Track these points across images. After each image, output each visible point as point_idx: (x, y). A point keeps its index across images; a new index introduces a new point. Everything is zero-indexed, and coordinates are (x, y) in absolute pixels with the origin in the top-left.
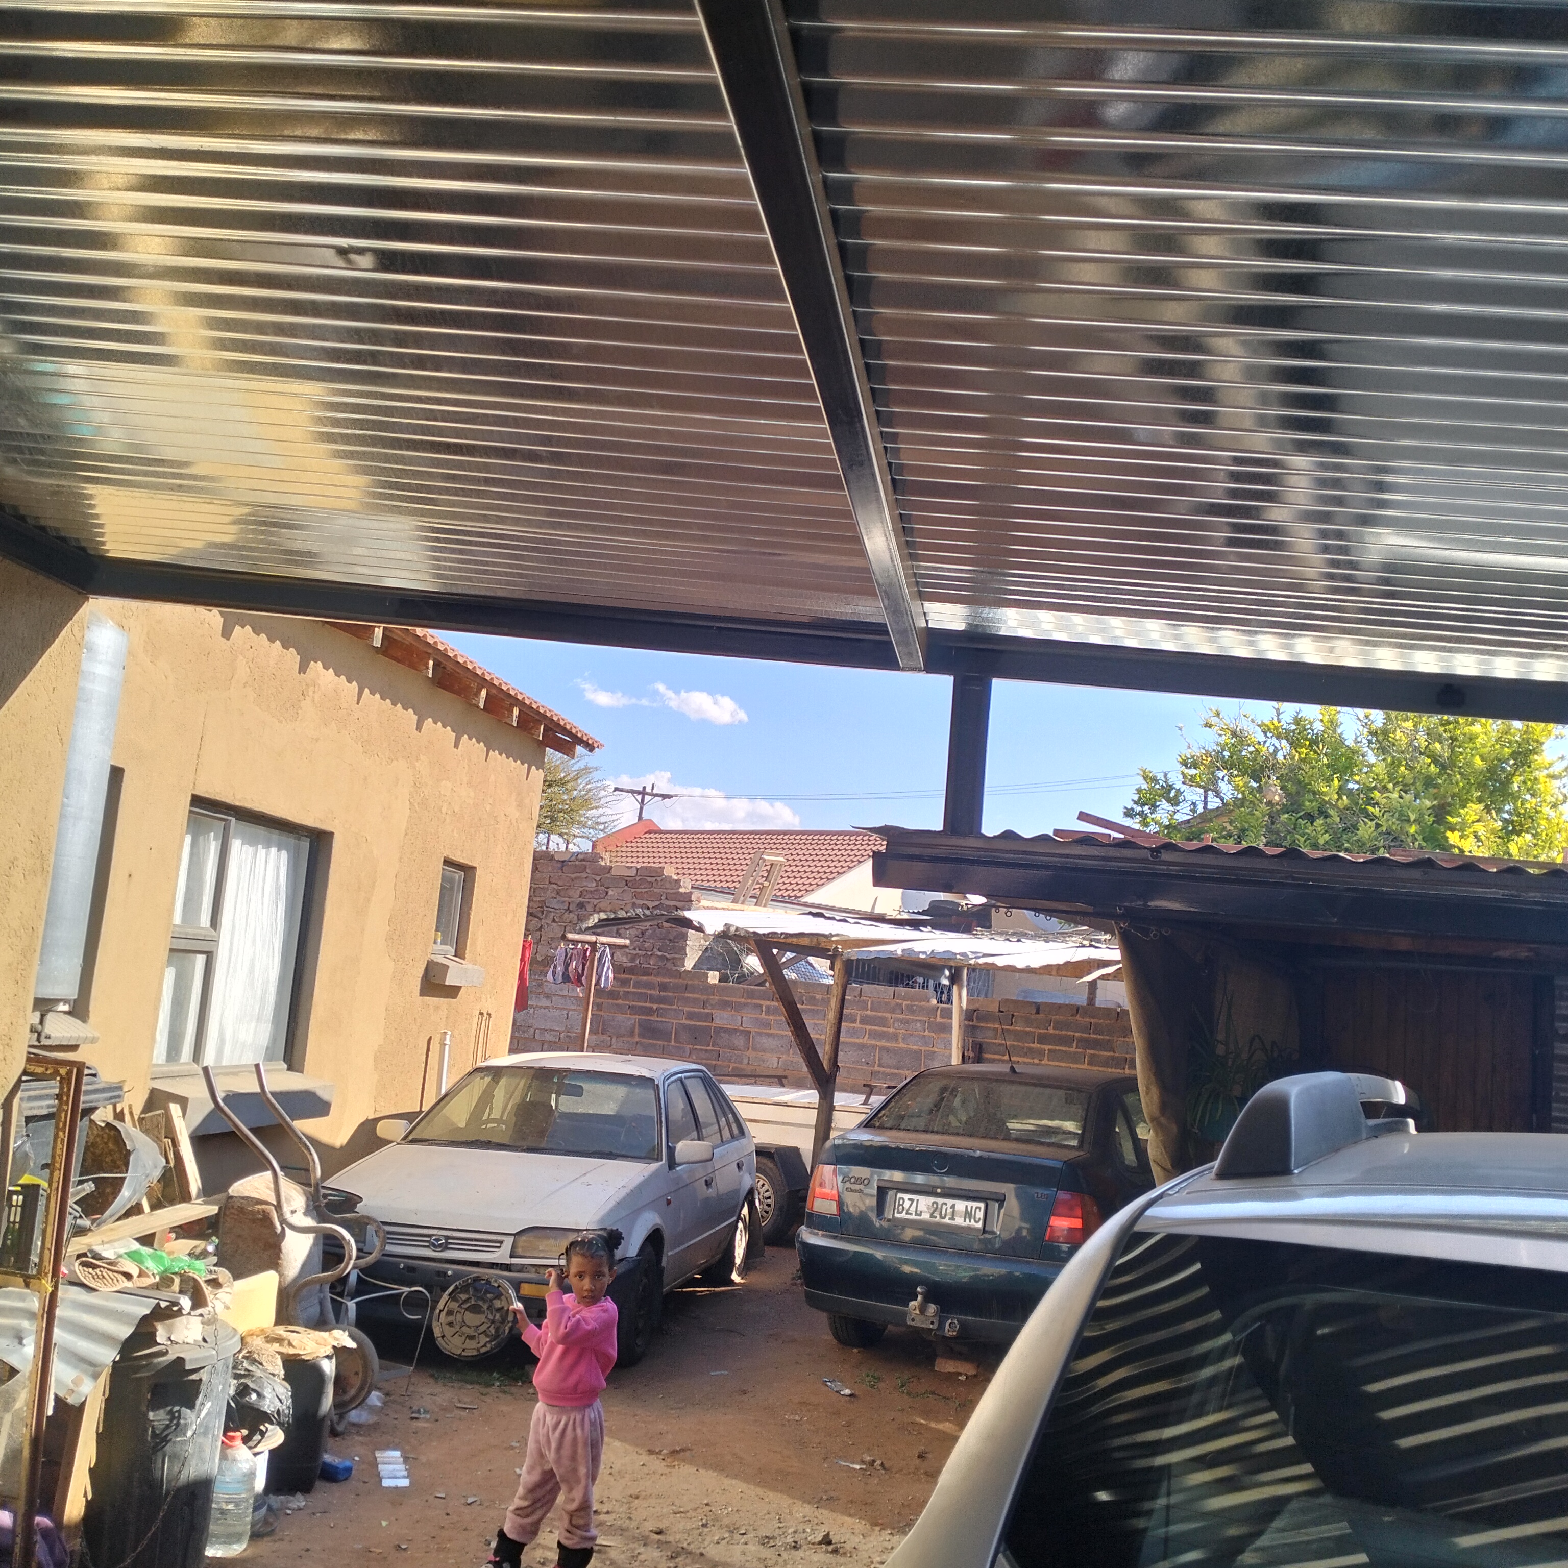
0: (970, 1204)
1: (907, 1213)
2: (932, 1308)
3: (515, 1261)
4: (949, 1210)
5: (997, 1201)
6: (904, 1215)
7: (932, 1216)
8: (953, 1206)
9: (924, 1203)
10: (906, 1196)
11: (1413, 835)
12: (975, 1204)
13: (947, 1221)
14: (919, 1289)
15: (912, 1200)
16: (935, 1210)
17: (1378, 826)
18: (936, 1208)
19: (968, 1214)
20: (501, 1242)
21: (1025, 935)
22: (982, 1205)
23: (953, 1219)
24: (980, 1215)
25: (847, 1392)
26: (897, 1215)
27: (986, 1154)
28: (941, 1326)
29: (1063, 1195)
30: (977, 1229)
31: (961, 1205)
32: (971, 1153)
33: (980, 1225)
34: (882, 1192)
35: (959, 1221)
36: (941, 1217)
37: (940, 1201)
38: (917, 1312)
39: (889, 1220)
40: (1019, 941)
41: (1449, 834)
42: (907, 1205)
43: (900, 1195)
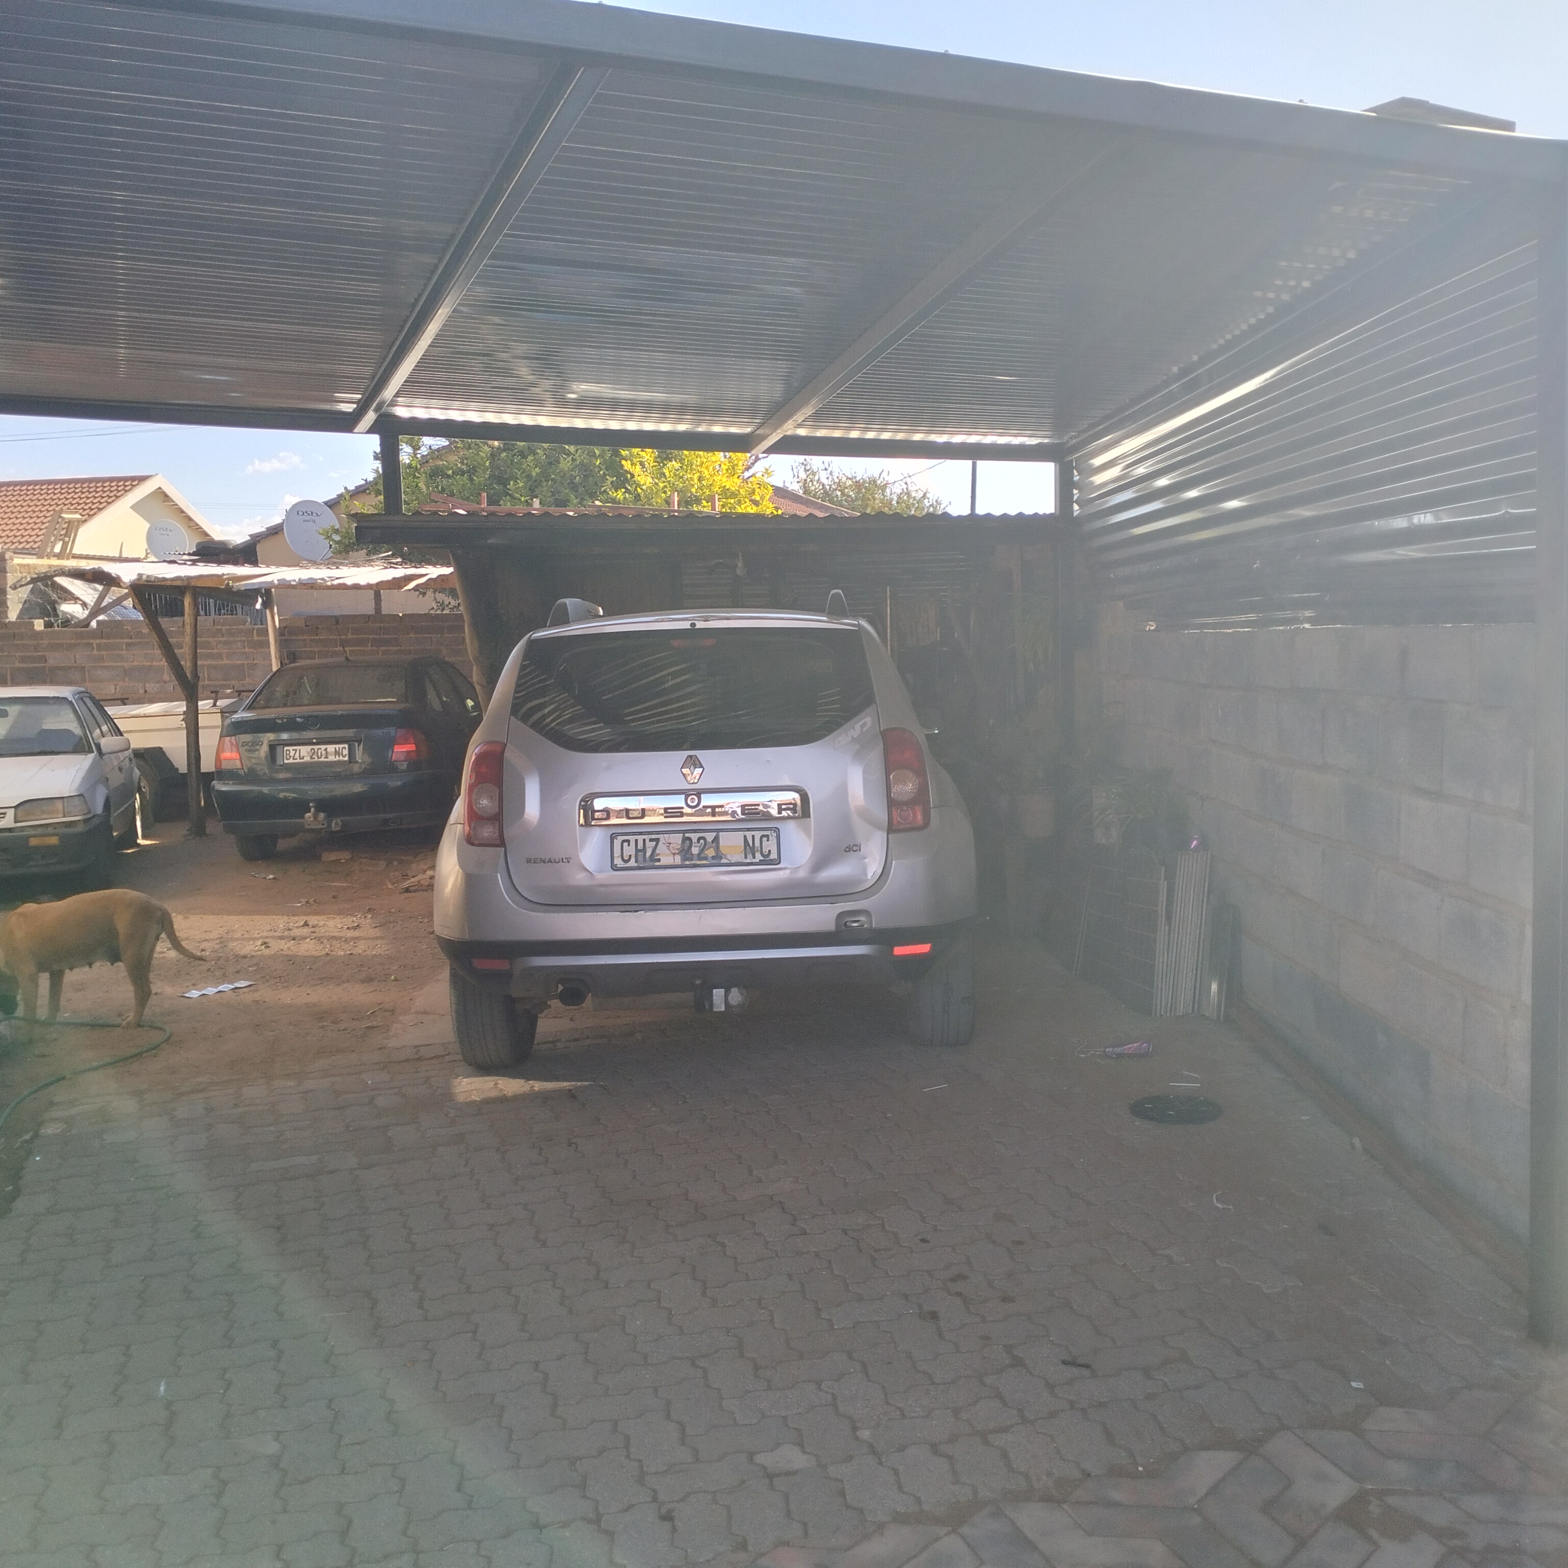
0: (337, 746)
1: (294, 759)
2: (322, 816)
3: (18, 825)
4: (324, 752)
5: (356, 741)
6: (291, 761)
7: (311, 758)
8: (326, 749)
9: (305, 750)
10: (290, 748)
11: (599, 466)
12: (341, 746)
13: (323, 759)
14: (311, 805)
15: (296, 750)
16: (313, 754)
17: (574, 460)
18: (314, 752)
19: (337, 753)
20: (4, 814)
21: (342, 564)
22: (346, 746)
23: (327, 757)
24: (346, 752)
25: (271, 877)
26: (286, 761)
27: (345, 713)
28: (329, 826)
29: (401, 732)
30: (345, 761)
31: (331, 748)
32: (334, 713)
33: (346, 758)
34: (273, 748)
35: (332, 758)
36: (318, 758)
37: (316, 747)
38: (312, 819)
39: (281, 766)
40: (337, 568)
41: (623, 462)
42: (292, 753)
43: (286, 748)
